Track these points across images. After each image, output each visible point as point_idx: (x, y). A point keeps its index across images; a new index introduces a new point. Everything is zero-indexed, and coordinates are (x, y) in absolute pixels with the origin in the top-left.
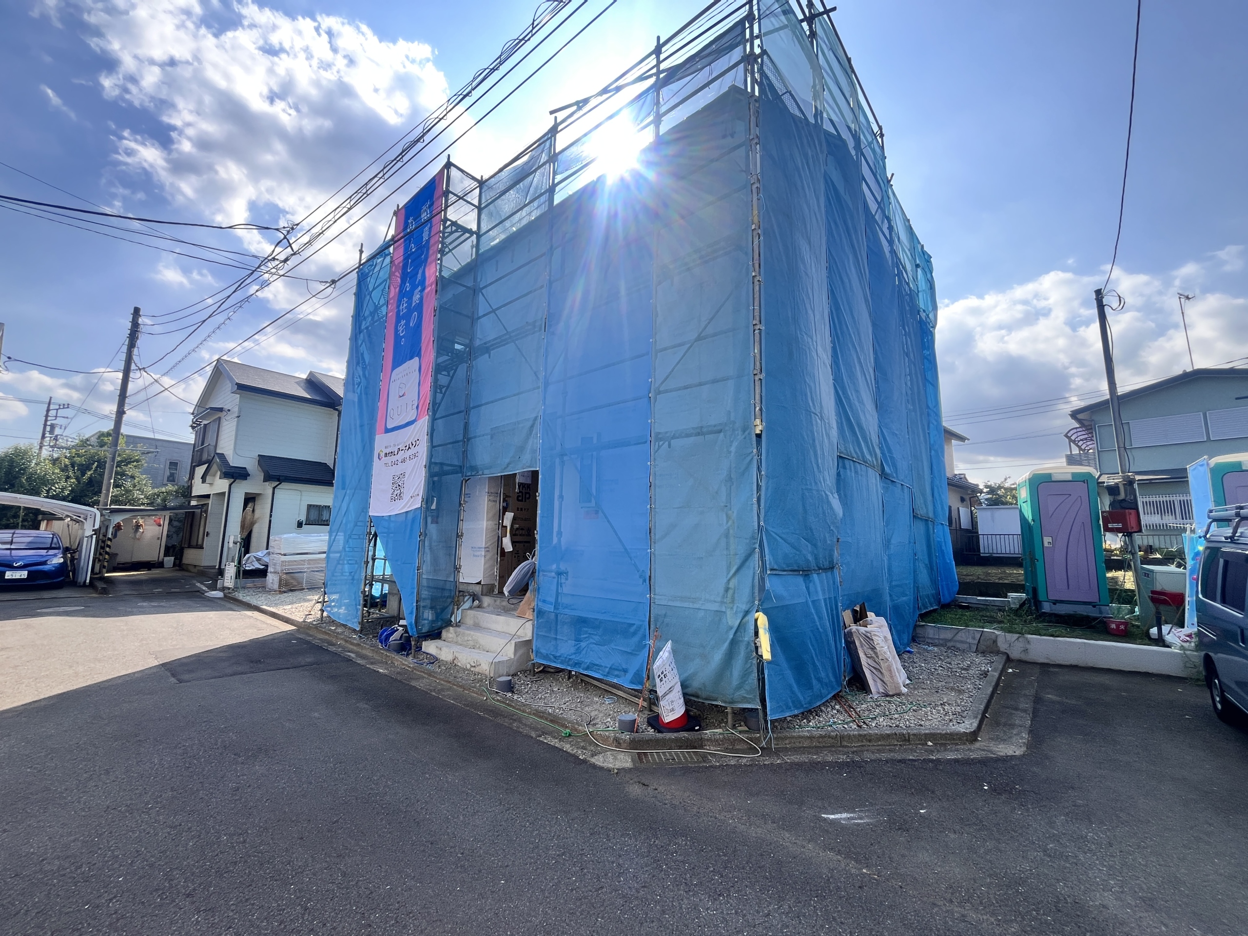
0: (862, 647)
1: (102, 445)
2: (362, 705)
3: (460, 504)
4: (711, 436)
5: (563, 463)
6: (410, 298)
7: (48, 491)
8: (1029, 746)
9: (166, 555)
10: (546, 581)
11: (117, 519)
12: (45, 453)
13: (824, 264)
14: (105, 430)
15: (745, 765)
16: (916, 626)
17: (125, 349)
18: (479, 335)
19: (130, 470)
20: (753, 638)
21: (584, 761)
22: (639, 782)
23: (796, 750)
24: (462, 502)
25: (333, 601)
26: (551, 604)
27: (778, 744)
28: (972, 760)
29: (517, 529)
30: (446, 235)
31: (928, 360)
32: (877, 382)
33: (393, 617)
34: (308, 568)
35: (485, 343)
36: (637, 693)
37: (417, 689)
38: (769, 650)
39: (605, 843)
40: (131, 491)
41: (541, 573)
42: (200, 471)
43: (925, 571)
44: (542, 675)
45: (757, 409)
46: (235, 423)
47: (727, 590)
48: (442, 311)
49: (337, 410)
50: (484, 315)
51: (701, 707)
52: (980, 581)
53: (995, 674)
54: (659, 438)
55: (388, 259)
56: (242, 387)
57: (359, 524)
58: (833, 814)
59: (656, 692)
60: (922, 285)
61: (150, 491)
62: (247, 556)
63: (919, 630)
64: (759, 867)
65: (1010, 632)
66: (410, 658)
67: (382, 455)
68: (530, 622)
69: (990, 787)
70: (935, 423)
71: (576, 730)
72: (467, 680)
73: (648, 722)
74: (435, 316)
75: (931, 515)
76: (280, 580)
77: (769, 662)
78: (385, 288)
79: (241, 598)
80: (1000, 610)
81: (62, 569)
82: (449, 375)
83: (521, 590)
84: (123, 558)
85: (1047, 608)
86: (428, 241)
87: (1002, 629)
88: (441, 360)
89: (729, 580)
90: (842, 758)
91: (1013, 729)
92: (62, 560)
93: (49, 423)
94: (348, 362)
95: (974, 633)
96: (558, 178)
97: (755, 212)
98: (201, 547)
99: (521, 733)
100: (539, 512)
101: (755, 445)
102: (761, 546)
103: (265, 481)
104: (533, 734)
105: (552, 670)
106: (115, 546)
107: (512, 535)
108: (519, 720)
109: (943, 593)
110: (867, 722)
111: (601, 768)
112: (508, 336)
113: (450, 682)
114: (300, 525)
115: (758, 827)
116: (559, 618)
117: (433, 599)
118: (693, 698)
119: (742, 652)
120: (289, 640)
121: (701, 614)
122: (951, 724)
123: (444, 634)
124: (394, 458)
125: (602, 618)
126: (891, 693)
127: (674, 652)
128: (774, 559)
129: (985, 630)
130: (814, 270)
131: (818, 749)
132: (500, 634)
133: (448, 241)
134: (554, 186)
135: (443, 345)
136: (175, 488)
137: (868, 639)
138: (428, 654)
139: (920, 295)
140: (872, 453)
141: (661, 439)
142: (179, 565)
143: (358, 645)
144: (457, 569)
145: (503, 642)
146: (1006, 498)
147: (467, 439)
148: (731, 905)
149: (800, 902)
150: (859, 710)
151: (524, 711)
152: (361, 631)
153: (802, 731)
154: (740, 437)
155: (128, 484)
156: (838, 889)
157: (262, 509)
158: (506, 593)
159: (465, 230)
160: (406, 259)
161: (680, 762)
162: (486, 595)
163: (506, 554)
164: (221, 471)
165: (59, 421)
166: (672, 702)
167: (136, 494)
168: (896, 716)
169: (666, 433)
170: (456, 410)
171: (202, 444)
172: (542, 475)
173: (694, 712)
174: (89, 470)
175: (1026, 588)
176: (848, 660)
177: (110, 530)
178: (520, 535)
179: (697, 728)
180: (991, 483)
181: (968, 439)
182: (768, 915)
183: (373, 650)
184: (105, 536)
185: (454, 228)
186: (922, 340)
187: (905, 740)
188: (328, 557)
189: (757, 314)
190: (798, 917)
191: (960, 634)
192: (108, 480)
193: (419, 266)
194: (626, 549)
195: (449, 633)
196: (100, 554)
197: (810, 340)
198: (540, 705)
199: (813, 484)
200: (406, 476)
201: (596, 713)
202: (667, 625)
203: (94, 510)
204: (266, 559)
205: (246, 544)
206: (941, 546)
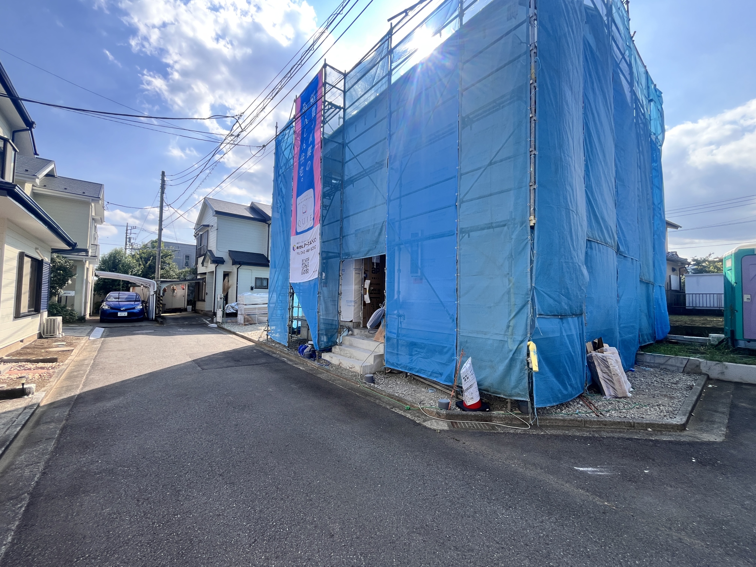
0: (599, 365)
1: (153, 247)
2: (293, 386)
3: (340, 276)
4: (498, 229)
5: (400, 250)
6: (306, 153)
7: (132, 272)
8: (726, 436)
9: (188, 305)
10: (391, 319)
11: (164, 286)
12: (128, 252)
13: (581, 104)
14: (154, 239)
15: (520, 434)
16: (637, 354)
17: (159, 194)
18: (346, 173)
19: (167, 260)
20: (526, 357)
21: (419, 424)
22: (454, 439)
23: (553, 427)
24: (340, 274)
25: (273, 330)
26: (395, 334)
27: (541, 423)
28: (682, 442)
29: (373, 290)
30: (326, 111)
31: (655, 170)
32: (616, 187)
33: (305, 339)
34: (258, 312)
35: (351, 178)
36: (449, 388)
37: (321, 379)
38: (537, 365)
39: (436, 470)
40: (169, 271)
41: (388, 316)
42: (201, 260)
43: (645, 318)
44: (390, 374)
45: (532, 209)
46: (216, 233)
47: (508, 327)
48: (325, 159)
49: (267, 223)
50: (350, 160)
51: (489, 397)
52: (687, 325)
53: (698, 387)
54: (463, 231)
55: (292, 131)
56: (218, 213)
57: (284, 287)
58: (582, 467)
59: (462, 387)
60: (654, 114)
61: (178, 271)
62: (227, 305)
63: (639, 357)
64: (534, 494)
65: (711, 360)
66: (316, 362)
67: (296, 248)
68: (383, 344)
69: (697, 460)
70: (659, 216)
71: (413, 406)
72: (348, 375)
73: (456, 404)
74: (321, 162)
75: (652, 280)
76: (244, 319)
77: (536, 373)
78: (291, 148)
79: (226, 328)
80: (702, 345)
81: (142, 311)
82: (330, 199)
83: (376, 326)
84: (168, 307)
85: (742, 344)
86: (315, 116)
87: (705, 358)
88: (325, 189)
89: (510, 321)
90: (586, 434)
91: (714, 424)
92: (141, 307)
93: (128, 237)
94: (274, 195)
95: (682, 360)
96: (394, 65)
97: (533, 71)
98: (204, 301)
99: (381, 406)
100: (386, 279)
101: (530, 234)
102: (533, 299)
103: (233, 264)
104: (388, 407)
105: (396, 372)
106: (165, 300)
107: (370, 293)
108: (380, 399)
109: (658, 332)
110: (603, 413)
111: (430, 429)
112: (364, 172)
113: (338, 376)
114: (252, 289)
115: (531, 471)
116: (399, 342)
117: (327, 330)
118: (484, 392)
119: (518, 366)
120: (252, 350)
121: (490, 342)
122: (665, 418)
123: (333, 349)
124: (302, 250)
125: (426, 343)
126: (619, 396)
127: (473, 364)
128: (541, 308)
129: (691, 358)
130: (574, 109)
131: (568, 428)
132: (365, 350)
133: (327, 115)
134: (391, 70)
135: (326, 181)
136: (189, 269)
137: (604, 361)
138: (325, 360)
139: (652, 122)
140: (612, 237)
141: (463, 232)
142: (194, 310)
143: (287, 354)
144: (339, 313)
145: (367, 355)
146: (709, 268)
147: (342, 236)
148: (517, 514)
149: (562, 517)
150: (596, 405)
151: (382, 394)
152: (288, 347)
153: (558, 416)
154: (519, 229)
155: (167, 268)
156: (589, 512)
157: (232, 280)
158: (369, 327)
159: (337, 107)
160: (303, 129)
161: (478, 429)
162: (356, 328)
163: (367, 305)
164: (211, 260)
165: (131, 236)
166: (472, 393)
167: (172, 273)
168: (624, 411)
169: (468, 228)
170: (336, 220)
171: (201, 245)
172: (388, 257)
173: (485, 400)
174: (149, 261)
175: (725, 330)
176: (589, 374)
177: (162, 292)
178: (375, 294)
179: (487, 410)
180: (699, 258)
181: (681, 227)
182: (542, 522)
183: (296, 357)
184: (159, 295)
185: (330, 106)
186: (652, 154)
187: (631, 426)
188: (268, 306)
189: (533, 143)
190: (562, 526)
191: (671, 360)
192: (158, 266)
193: (311, 133)
194: (441, 301)
195: (336, 349)
196: (158, 304)
197: (570, 159)
198: (390, 391)
199: (570, 259)
200: (310, 260)
201: (424, 397)
202: (467, 348)
203: (153, 281)
204: (236, 307)
205: (226, 299)
206: (658, 302)
